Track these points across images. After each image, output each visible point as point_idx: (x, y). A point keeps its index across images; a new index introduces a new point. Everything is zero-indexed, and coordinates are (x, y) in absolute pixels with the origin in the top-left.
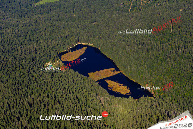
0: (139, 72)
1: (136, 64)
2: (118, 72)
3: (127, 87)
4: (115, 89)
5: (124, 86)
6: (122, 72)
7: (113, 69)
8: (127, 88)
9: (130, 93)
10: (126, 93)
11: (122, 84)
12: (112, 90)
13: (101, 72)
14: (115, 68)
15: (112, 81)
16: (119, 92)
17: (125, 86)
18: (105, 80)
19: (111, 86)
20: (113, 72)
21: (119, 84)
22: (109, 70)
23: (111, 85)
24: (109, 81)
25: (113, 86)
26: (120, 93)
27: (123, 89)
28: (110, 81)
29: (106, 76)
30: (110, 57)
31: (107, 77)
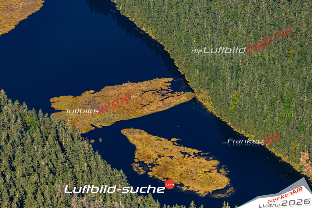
0: (273, 100)
1: (263, 64)
2: (183, 98)
3: (216, 162)
4: (166, 169)
5: (203, 160)
6: (199, 97)
7: (162, 83)
8: (218, 167)
9: (227, 188)
10: (211, 189)
11: (197, 151)
12: (150, 174)
13: (106, 96)
14: (171, 79)
15: (153, 137)
16: (182, 185)
17: (208, 159)
18: (124, 132)
19: (149, 157)
20: (158, 98)
21: (182, 148)
22: (144, 85)
23: (149, 151)
24: (139, 137)
25: (155, 156)
26: (184, 188)
27: (200, 172)
28: (145, 134)
29: (130, 111)
30: (150, 33)
31: (132, 117)
